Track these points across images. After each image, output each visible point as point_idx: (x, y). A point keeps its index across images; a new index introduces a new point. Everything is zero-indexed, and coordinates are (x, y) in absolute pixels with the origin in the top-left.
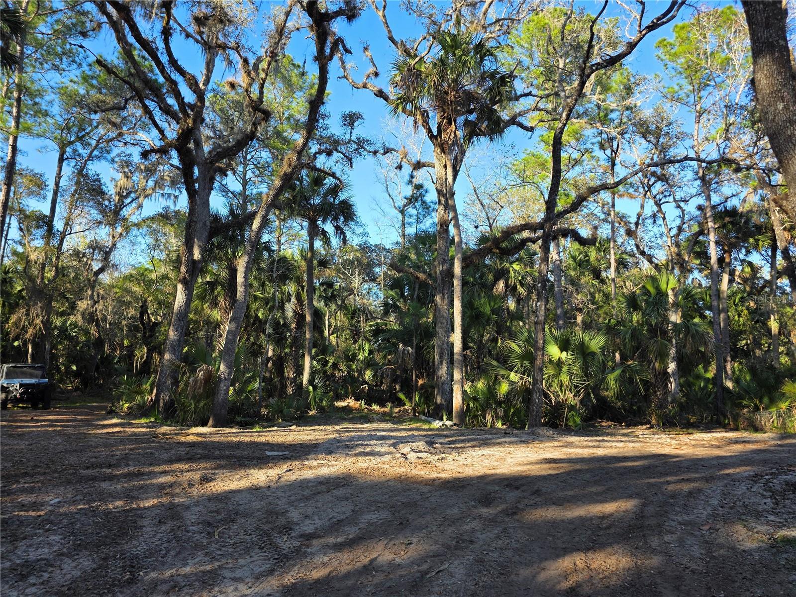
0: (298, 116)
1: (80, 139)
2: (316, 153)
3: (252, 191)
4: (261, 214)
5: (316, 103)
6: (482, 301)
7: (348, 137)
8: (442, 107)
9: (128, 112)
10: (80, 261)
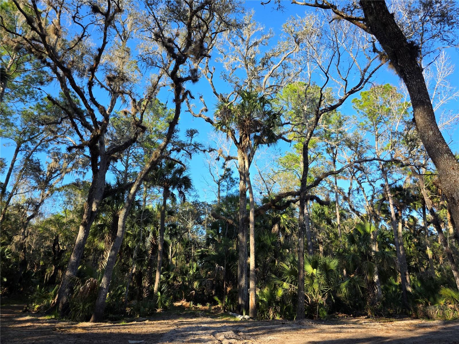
0: (161, 130)
1: (30, 139)
2: (171, 150)
3: (131, 170)
4: (137, 183)
5: (173, 124)
6: (266, 237)
7: (189, 142)
8: (242, 128)
9: (62, 125)
10: (19, 211)
